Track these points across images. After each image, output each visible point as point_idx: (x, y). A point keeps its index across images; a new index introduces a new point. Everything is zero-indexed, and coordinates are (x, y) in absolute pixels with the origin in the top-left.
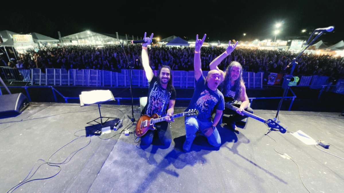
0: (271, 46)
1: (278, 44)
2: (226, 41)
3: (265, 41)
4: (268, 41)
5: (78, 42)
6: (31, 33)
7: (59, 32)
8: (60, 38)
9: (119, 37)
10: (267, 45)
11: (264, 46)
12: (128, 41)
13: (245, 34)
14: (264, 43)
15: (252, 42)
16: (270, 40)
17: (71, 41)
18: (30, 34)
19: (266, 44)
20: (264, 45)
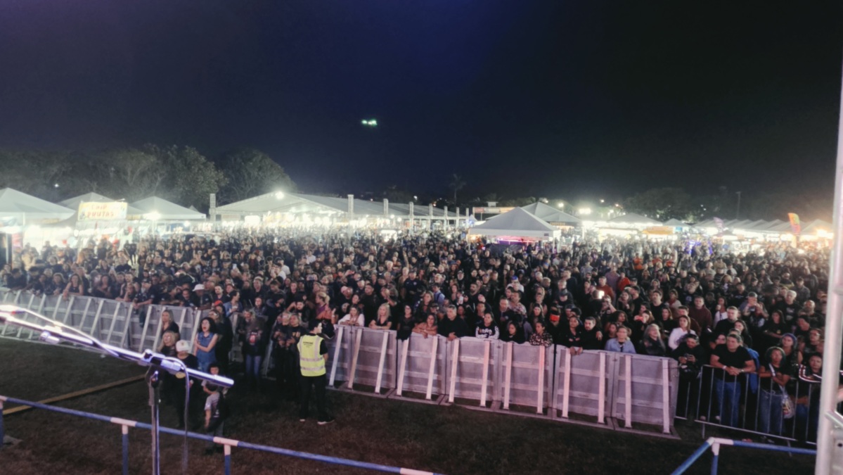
5: (262, 220)
6: (123, 199)
7: (213, 196)
8: (213, 210)
12: (387, 216)
17: (242, 218)
18: (124, 201)
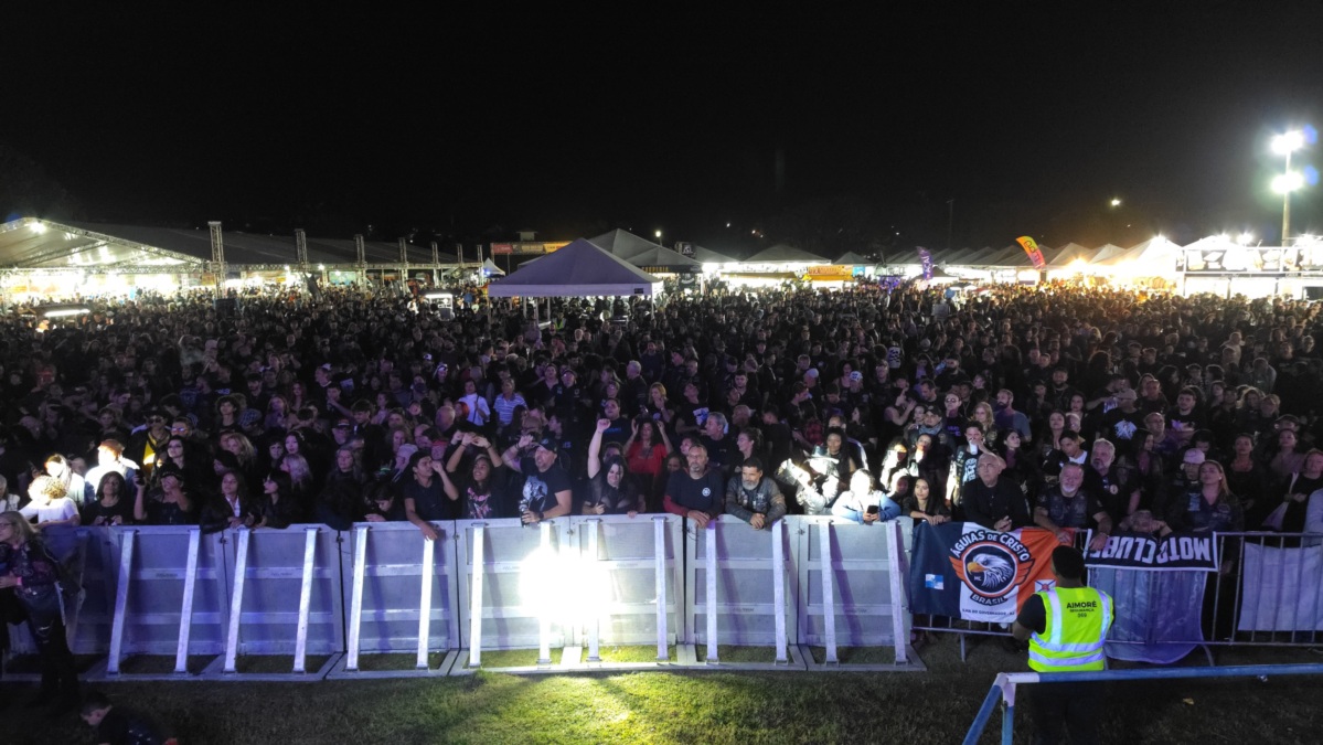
0: (1259, 271)
1: (1300, 258)
2: (987, 249)
3: (1215, 244)
4: (1233, 241)
9: (225, 248)
10: (1229, 264)
11: (1206, 272)
12: (307, 266)
13: (1115, 202)
14: (1204, 254)
15: (1139, 248)
16: (1247, 237)
19: (1220, 260)
20: (1206, 268)
